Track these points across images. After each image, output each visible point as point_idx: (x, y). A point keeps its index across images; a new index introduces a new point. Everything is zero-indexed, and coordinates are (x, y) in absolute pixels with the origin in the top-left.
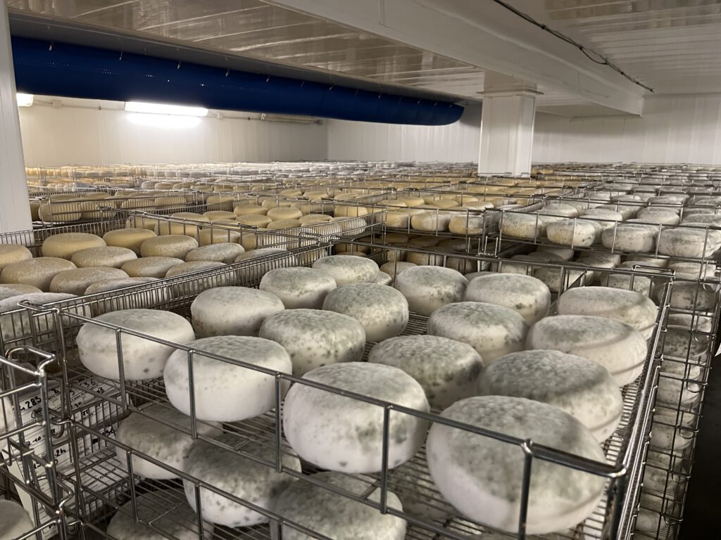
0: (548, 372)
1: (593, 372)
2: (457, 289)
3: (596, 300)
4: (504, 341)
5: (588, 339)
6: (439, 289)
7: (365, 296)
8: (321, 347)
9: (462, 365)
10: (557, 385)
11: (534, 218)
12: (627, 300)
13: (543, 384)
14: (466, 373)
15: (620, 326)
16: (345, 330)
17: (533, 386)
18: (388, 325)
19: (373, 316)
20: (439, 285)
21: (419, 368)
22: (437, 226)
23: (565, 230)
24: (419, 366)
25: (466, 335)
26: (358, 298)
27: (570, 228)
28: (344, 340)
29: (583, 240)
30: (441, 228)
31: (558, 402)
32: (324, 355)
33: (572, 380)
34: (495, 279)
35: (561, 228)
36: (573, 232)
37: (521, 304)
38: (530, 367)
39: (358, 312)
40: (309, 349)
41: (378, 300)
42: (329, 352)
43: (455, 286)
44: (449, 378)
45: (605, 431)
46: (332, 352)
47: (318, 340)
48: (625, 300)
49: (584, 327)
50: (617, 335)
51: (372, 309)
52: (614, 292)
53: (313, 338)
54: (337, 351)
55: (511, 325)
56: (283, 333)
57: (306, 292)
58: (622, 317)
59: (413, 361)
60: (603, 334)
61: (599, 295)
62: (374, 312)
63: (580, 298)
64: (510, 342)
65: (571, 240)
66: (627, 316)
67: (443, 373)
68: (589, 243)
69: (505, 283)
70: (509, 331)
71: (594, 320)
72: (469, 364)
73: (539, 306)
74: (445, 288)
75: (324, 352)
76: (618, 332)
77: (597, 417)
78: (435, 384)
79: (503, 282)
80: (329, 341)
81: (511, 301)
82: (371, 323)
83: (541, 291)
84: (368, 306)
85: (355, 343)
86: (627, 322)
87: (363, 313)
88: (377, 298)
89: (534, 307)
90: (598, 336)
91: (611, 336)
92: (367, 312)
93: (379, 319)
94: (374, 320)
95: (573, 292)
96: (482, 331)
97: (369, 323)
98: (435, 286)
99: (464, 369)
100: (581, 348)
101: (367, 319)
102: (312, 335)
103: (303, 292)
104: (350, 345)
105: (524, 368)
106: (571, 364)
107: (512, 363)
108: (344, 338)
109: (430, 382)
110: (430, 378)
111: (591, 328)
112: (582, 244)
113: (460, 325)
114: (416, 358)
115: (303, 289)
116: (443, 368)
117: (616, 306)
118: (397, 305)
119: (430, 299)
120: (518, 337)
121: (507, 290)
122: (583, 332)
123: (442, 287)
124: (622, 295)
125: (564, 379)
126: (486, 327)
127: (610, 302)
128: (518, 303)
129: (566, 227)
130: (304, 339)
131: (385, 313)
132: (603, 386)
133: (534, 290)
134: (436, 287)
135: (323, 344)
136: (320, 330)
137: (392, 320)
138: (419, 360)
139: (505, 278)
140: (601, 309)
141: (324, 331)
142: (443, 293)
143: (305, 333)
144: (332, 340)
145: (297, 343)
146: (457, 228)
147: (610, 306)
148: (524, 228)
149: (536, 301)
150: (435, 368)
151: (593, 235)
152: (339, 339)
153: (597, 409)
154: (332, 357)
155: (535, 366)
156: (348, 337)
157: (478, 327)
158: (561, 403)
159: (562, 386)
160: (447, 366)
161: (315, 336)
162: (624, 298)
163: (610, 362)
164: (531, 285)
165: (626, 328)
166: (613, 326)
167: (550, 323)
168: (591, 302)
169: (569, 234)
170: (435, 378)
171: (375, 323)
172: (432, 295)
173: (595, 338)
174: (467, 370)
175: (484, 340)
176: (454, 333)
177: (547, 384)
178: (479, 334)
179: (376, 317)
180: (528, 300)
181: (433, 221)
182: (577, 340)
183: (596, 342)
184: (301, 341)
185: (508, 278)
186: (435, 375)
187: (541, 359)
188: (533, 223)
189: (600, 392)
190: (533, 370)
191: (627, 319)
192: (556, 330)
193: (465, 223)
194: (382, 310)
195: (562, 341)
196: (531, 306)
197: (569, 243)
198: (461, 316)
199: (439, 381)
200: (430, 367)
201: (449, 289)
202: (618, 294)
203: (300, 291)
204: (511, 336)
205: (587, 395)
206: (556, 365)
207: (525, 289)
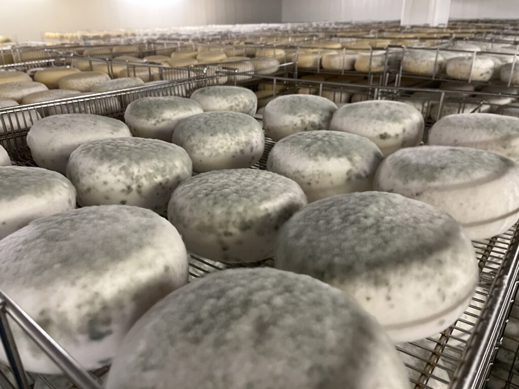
0: (365, 229)
1: (435, 231)
2: (323, 118)
3: (473, 128)
4: (346, 177)
5: (447, 177)
6: (302, 118)
7: (212, 125)
8: (119, 181)
9: (266, 210)
10: (372, 251)
11: (433, 54)
12: (513, 129)
13: (353, 248)
14: (271, 220)
15: (497, 161)
16: (155, 162)
17: (336, 251)
18: (234, 157)
19: (216, 146)
20: (303, 114)
21: (209, 213)
22: (343, 64)
23: (464, 64)
24: (209, 210)
25: (300, 169)
26: (204, 126)
27: (469, 63)
28: (150, 174)
29: (482, 75)
30: (346, 66)
31: (369, 277)
32: (123, 191)
33: (399, 243)
34: (362, 106)
35: (460, 62)
36: (471, 66)
37: (385, 133)
38: (344, 219)
39: (200, 141)
40: (105, 183)
41: (224, 129)
42: (129, 188)
43: (321, 115)
44: (245, 226)
45: (442, 323)
46: (134, 186)
47: (116, 173)
48: (510, 128)
49: (445, 162)
50: (489, 172)
51: (216, 138)
52: (498, 119)
53: (110, 171)
54: (139, 187)
55: (357, 158)
56: (80, 163)
57: (163, 120)
58: (503, 149)
59: (204, 203)
60: (470, 171)
61: (478, 122)
62: (217, 142)
63: (454, 125)
64: (353, 178)
65: (469, 74)
66: (511, 147)
67: (239, 220)
68: (487, 77)
69: (372, 110)
70: (353, 165)
71: (462, 152)
72: (278, 209)
73: (406, 135)
74: (310, 116)
75: (124, 187)
76: (492, 168)
77: (429, 303)
78: (227, 234)
79: (370, 109)
80: (130, 175)
81: (375, 130)
82: (214, 154)
83: (411, 119)
84: (212, 135)
85: (168, 177)
86: (509, 155)
87: (205, 142)
88: (224, 126)
89: (401, 137)
90: (462, 174)
91: (479, 174)
92: (209, 142)
93: (224, 150)
94: (217, 150)
95: (448, 119)
96: (320, 165)
97: (212, 154)
98: (299, 114)
99: (268, 215)
100: (437, 189)
101: (209, 150)
102: (110, 167)
103: (160, 120)
104: (159, 179)
105: (337, 220)
106: (407, 216)
107: (326, 210)
108: (151, 171)
109: (221, 231)
110: (221, 226)
111: (455, 162)
112: (481, 78)
113: (296, 156)
114: (208, 200)
115: (159, 117)
116: (239, 213)
117: (498, 135)
118: (246, 135)
119: (293, 128)
120: (365, 172)
121: (373, 118)
122: (442, 168)
123: (307, 116)
124: (507, 122)
125: (386, 242)
126: (325, 159)
127: (491, 130)
128: (382, 132)
129: (466, 62)
130: (100, 172)
131: (229, 144)
132: (447, 255)
133: (404, 118)
134: (300, 116)
135: (122, 177)
136: (121, 161)
137: (238, 151)
138: (211, 202)
139: (374, 106)
140: (477, 139)
141: (125, 164)
142: (307, 123)
143: (101, 164)
144: (133, 174)
145: (92, 176)
146: (361, 66)
147: (490, 135)
148: (424, 64)
149: (404, 131)
150: (229, 213)
151: (492, 69)
152: (143, 172)
153: (430, 292)
154: (134, 194)
155: (352, 218)
156: (157, 170)
157: (316, 160)
158: (372, 281)
159: (379, 253)
160: (245, 211)
161: (113, 169)
162: (508, 126)
163: (474, 208)
164: (400, 112)
165: (503, 163)
166: (486, 161)
167: (405, 156)
168: (467, 131)
169: (468, 68)
170: (227, 227)
171: (218, 154)
172: (295, 125)
173: (457, 176)
174: (273, 215)
175: (321, 176)
176: (289, 166)
177: (358, 249)
178: (315, 169)
179: (218, 147)
180: (394, 129)
181: (340, 60)
182: (433, 178)
183: (458, 181)
184: (96, 174)
185: (377, 105)
186: (228, 222)
187: (367, 206)
188: (433, 59)
189: (440, 263)
190: (347, 224)
191: (508, 151)
192: (407, 165)
193: (369, 61)
194: (226, 139)
195: (413, 179)
196: (397, 135)
197: (467, 78)
198: (301, 146)
199: (233, 230)
200: (222, 212)
201: (314, 118)
202: (503, 121)
203: (156, 119)
204: (356, 171)
205: (416, 270)
206: (383, 218)
207: (393, 117)
